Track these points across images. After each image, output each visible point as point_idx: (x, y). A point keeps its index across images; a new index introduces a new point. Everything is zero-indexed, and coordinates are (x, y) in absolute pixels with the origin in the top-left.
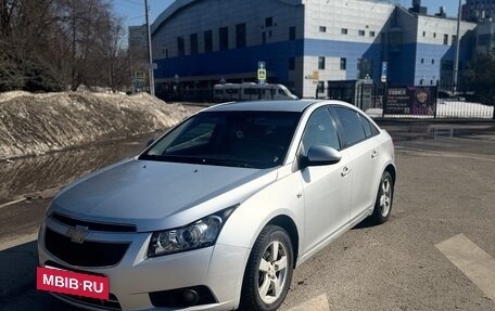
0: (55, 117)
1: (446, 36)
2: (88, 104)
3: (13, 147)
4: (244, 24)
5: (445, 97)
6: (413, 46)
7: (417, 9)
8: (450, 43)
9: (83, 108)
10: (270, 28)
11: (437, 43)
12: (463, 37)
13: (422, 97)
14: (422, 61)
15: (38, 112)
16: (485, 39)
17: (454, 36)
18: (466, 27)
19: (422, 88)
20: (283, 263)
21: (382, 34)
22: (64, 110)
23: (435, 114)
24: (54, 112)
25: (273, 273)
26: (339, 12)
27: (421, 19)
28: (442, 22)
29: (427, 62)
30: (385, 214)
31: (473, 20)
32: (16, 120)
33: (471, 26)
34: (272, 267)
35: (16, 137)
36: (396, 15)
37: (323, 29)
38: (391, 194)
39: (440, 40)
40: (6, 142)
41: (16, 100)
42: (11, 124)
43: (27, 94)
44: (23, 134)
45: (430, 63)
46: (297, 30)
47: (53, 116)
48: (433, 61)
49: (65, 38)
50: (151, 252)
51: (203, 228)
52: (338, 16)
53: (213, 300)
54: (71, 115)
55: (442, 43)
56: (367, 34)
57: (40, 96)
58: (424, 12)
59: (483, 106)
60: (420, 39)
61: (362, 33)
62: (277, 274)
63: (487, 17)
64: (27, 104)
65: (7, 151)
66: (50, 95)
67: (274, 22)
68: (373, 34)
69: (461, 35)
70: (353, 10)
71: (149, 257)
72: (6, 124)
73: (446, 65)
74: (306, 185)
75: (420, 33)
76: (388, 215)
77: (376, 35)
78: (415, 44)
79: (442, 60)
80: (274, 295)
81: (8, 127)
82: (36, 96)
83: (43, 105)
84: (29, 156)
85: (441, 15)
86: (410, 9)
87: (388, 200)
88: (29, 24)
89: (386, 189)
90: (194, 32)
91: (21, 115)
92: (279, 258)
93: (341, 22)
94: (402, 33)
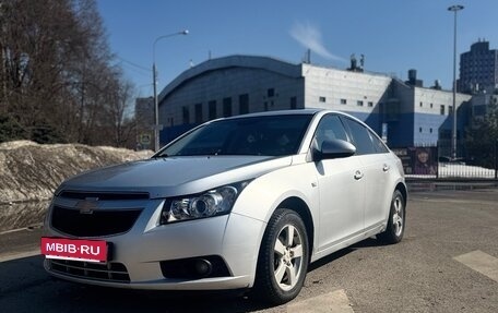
0: (60, 166)
1: (443, 106)
2: (93, 155)
3: (16, 191)
4: (247, 95)
5: (445, 161)
6: (411, 115)
7: (413, 81)
8: (446, 113)
9: (89, 159)
10: (272, 98)
11: (435, 113)
12: (459, 108)
13: (424, 157)
14: (421, 130)
15: (45, 160)
16: (481, 110)
17: (450, 107)
18: (462, 98)
19: (422, 149)
20: (298, 251)
21: (380, 104)
22: (70, 160)
23: (437, 174)
24: (60, 161)
25: (289, 260)
26: (338, 84)
27: (418, 91)
28: (438, 94)
29: (426, 131)
30: (398, 233)
31: (467, 92)
32: (21, 165)
33: (467, 98)
34: (288, 253)
35: (20, 182)
36: (394, 87)
37: (323, 99)
38: (403, 214)
39: (437, 111)
40: (9, 186)
41: (23, 149)
42: (16, 170)
43: (34, 144)
44: (28, 180)
45: (428, 132)
46: (298, 100)
47: (58, 164)
48: (431, 130)
49: (74, 104)
50: (163, 220)
51: (218, 199)
52: (337, 87)
53: (227, 273)
54: (76, 165)
55: (438, 112)
56: (365, 104)
57: (46, 147)
58: (420, 84)
59: (484, 170)
60: (417, 109)
61: (361, 103)
62: (293, 261)
63: (481, 90)
64: (34, 153)
65: (10, 195)
66: (56, 146)
67: (276, 92)
68: (371, 104)
69: (457, 105)
70: (351, 82)
71: (161, 224)
72: (12, 169)
73: (445, 133)
74: (320, 176)
75: (417, 104)
76: (402, 235)
77: (374, 105)
78: (413, 114)
79: (440, 129)
80: (289, 284)
81: (13, 172)
82: (43, 146)
83: (50, 154)
84: (31, 201)
85: (437, 87)
86: (406, 83)
87: (401, 220)
88: (39, 88)
89: (399, 208)
90: (199, 102)
91: (27, 161)
92: (294, 245)
93: (340, 93)
94: (399, 103)
